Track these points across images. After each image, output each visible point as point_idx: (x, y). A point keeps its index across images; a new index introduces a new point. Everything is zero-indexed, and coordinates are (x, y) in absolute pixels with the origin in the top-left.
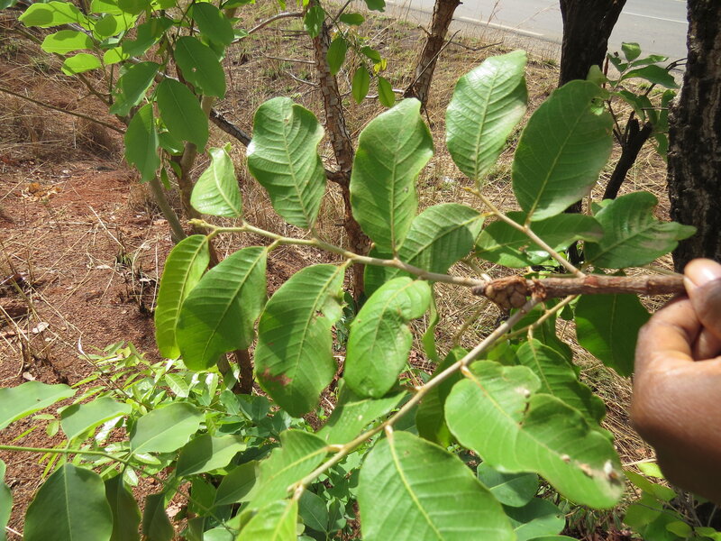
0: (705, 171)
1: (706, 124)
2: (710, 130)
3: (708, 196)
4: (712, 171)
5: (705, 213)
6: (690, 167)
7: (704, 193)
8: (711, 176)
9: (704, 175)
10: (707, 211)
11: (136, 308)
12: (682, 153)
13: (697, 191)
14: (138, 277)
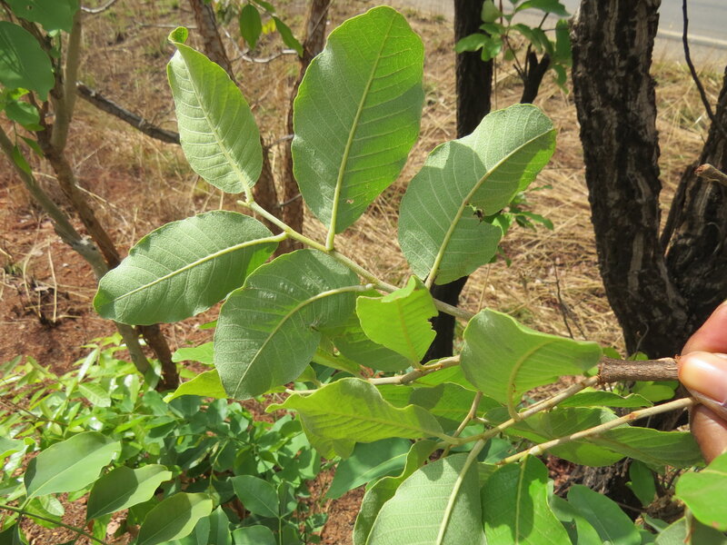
0: (611, 87)
1: (607, 38)
2: (611, 45)
3: (615, 113)
4: (616, 87)
5: (614, 132)
6: (595, 85)
7: (611, 110)
8: (616, 93)
9: (610, 92)
10: (616, 129)
11: (36, 320)
12: (587, 72)
13: (605, 110)
14: (33, 286)
